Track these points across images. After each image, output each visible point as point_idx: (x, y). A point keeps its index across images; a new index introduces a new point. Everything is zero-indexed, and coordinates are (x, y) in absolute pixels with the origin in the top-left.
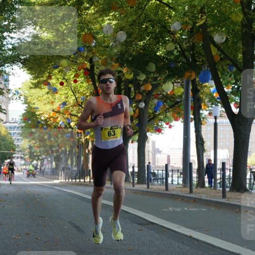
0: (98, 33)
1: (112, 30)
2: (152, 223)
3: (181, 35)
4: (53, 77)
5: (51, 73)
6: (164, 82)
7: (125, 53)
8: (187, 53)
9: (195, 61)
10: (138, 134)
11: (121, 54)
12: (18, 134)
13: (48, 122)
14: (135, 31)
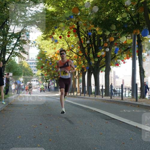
0: (81, 7)
1: (90, 5)
2: (114, 119)
3: (131, 8)
4: (55, 33)
5: (54, 31)
6: (121, 36)
7: (98, 19)
8: (134, 19)
9: (139, 23)
10: (105, 67)
11: (95, 20)
12: (35, 67)
13: (52, 60)
14: (104, 6)
